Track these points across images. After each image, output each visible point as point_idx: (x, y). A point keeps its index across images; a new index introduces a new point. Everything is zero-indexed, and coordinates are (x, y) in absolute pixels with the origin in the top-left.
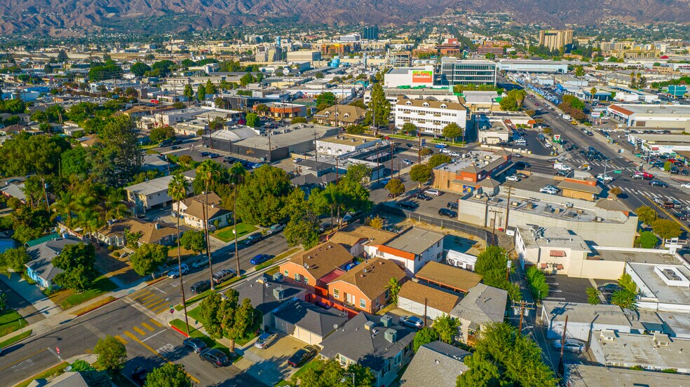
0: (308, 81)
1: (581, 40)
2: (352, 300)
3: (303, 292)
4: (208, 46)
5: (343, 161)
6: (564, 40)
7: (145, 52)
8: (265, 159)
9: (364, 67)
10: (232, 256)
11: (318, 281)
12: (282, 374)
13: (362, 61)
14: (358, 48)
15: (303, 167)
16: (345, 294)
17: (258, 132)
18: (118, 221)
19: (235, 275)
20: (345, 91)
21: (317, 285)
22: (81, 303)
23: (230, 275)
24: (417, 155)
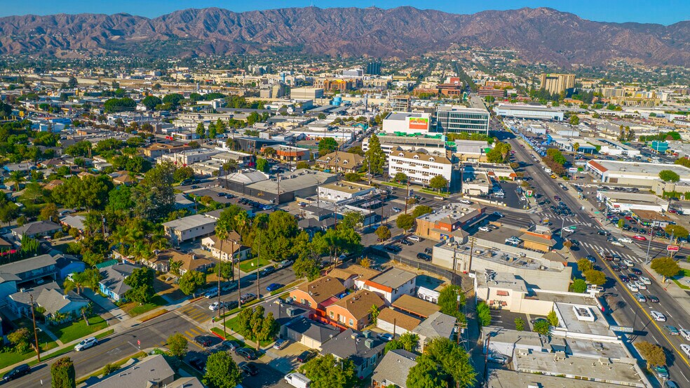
0: (311, 121)
1: (586, 83)
2: (343, 320)
3: (308, 312)
4: (212, 76)
5: (341, 207)
6: (565, 84)
7: (150, 79)
8: (274, 202)
9: (365, 108)
10: (252, 283)
11: (318, 305)
12: (293, 367)
13: (364, 100)
14: (360, 84)
15: (307, 212)
16: (339, 315)
17: (267, 176)
18: (162, 252)
19: (256, 298)
20: (345, 134)
21: (318, 308)
22: (143, 313)
23: (251, 298)
24: (404, 203)
